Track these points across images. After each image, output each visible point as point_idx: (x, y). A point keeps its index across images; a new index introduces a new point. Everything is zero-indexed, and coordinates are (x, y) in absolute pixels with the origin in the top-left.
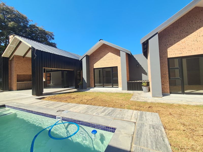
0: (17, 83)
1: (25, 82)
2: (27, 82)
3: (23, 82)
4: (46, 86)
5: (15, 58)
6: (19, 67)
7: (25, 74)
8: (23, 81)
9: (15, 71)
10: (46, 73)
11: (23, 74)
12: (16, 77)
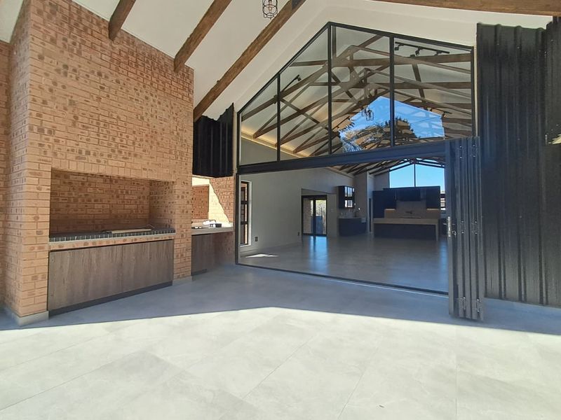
0: (55, 245)
1: (120, 240)
2: (129, 239)
3: (104, 241)
4: (237, 263)
5: (40, 13)
6: (72, 103)
7: (122, 173)
8: (103, 231)
9: (34, 137)
10: (237, 180)
11: (102, 170)
12: (46, 190)
